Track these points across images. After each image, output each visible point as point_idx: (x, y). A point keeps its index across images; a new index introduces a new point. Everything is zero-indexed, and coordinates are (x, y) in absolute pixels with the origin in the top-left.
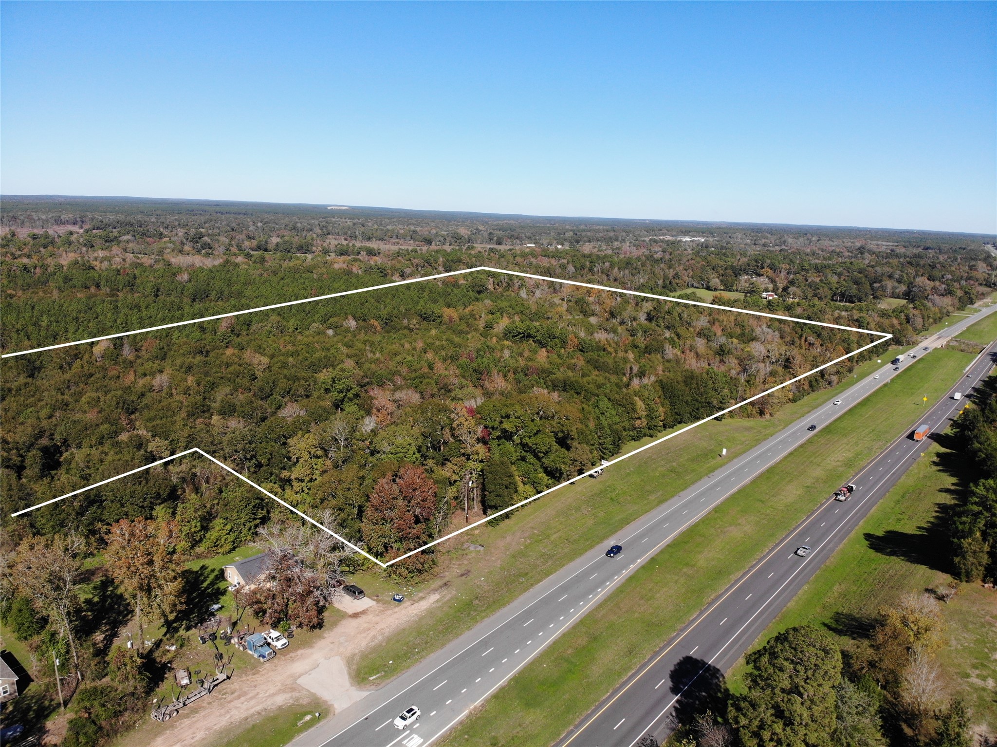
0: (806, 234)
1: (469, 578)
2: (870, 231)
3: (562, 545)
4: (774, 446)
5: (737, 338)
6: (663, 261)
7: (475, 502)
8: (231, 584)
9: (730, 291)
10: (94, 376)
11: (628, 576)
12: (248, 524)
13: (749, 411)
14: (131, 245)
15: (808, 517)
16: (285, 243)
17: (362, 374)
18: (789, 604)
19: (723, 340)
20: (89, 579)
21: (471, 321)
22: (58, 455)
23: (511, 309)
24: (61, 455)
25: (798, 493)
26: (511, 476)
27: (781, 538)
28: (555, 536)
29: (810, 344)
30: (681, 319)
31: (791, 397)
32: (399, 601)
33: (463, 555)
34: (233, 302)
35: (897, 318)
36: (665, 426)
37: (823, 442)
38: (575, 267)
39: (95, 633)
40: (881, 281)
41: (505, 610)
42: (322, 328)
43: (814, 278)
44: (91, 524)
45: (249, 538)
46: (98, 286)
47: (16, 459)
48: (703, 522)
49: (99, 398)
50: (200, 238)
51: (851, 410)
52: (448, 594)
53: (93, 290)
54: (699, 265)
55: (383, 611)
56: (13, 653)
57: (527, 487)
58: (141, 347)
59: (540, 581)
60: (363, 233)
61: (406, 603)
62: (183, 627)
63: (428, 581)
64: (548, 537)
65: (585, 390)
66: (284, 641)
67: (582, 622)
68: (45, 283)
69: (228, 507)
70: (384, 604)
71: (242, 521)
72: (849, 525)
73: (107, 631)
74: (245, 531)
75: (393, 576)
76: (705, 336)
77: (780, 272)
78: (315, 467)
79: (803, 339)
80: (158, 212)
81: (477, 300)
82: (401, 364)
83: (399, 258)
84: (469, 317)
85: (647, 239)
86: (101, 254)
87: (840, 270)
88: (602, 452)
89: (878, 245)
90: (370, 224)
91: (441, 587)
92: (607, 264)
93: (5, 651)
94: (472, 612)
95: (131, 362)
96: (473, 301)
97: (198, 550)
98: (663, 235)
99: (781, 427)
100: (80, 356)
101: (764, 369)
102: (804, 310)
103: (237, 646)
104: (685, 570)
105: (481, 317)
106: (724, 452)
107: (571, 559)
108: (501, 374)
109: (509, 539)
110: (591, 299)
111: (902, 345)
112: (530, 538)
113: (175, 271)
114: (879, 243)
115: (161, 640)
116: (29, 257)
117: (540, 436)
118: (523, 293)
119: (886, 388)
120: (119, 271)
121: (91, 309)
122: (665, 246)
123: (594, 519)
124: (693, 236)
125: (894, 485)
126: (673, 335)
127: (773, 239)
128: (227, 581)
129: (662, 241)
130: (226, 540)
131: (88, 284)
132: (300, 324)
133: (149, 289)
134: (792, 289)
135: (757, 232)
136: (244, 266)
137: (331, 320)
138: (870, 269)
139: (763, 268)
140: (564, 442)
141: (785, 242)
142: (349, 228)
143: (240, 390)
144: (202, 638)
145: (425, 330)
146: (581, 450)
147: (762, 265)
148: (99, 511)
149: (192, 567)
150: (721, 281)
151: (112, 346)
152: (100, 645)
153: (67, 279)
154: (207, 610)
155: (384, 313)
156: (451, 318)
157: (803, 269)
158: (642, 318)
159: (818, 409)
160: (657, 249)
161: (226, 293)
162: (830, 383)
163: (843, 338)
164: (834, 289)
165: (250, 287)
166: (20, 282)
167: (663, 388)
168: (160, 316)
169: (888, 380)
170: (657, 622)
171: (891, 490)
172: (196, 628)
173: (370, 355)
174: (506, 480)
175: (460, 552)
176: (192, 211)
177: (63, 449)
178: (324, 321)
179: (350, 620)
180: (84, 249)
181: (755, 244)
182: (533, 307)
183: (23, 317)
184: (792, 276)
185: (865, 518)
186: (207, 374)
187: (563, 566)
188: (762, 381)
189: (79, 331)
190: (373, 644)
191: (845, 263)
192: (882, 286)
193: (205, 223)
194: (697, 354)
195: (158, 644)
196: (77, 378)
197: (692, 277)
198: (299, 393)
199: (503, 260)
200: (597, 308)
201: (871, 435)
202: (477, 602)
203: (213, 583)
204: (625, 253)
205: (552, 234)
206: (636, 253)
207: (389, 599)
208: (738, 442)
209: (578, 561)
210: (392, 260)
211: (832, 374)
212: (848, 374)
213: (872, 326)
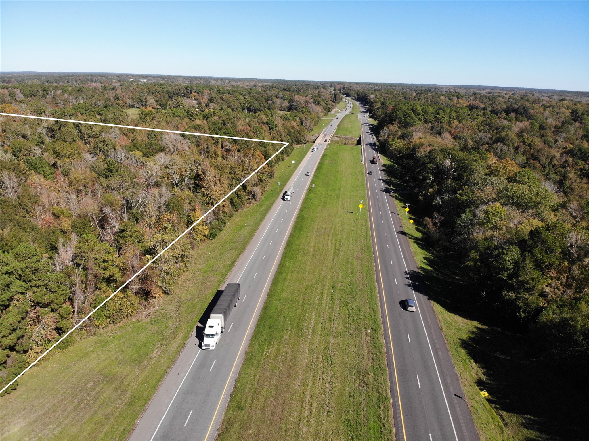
35: (294, 121)
40: (272, 100)
43: (227, 98)
77: (204, 95)
87: (243, 93)
134: (212, 105)
138: (263, 92)
139: (191, 93)
150: (157, 101)
157: (219, 93)
162: (254, 196)
192: (273, 103)
197: (132, 99)
211: (255, 185)
212: (269, 179)
213: (280, 128)
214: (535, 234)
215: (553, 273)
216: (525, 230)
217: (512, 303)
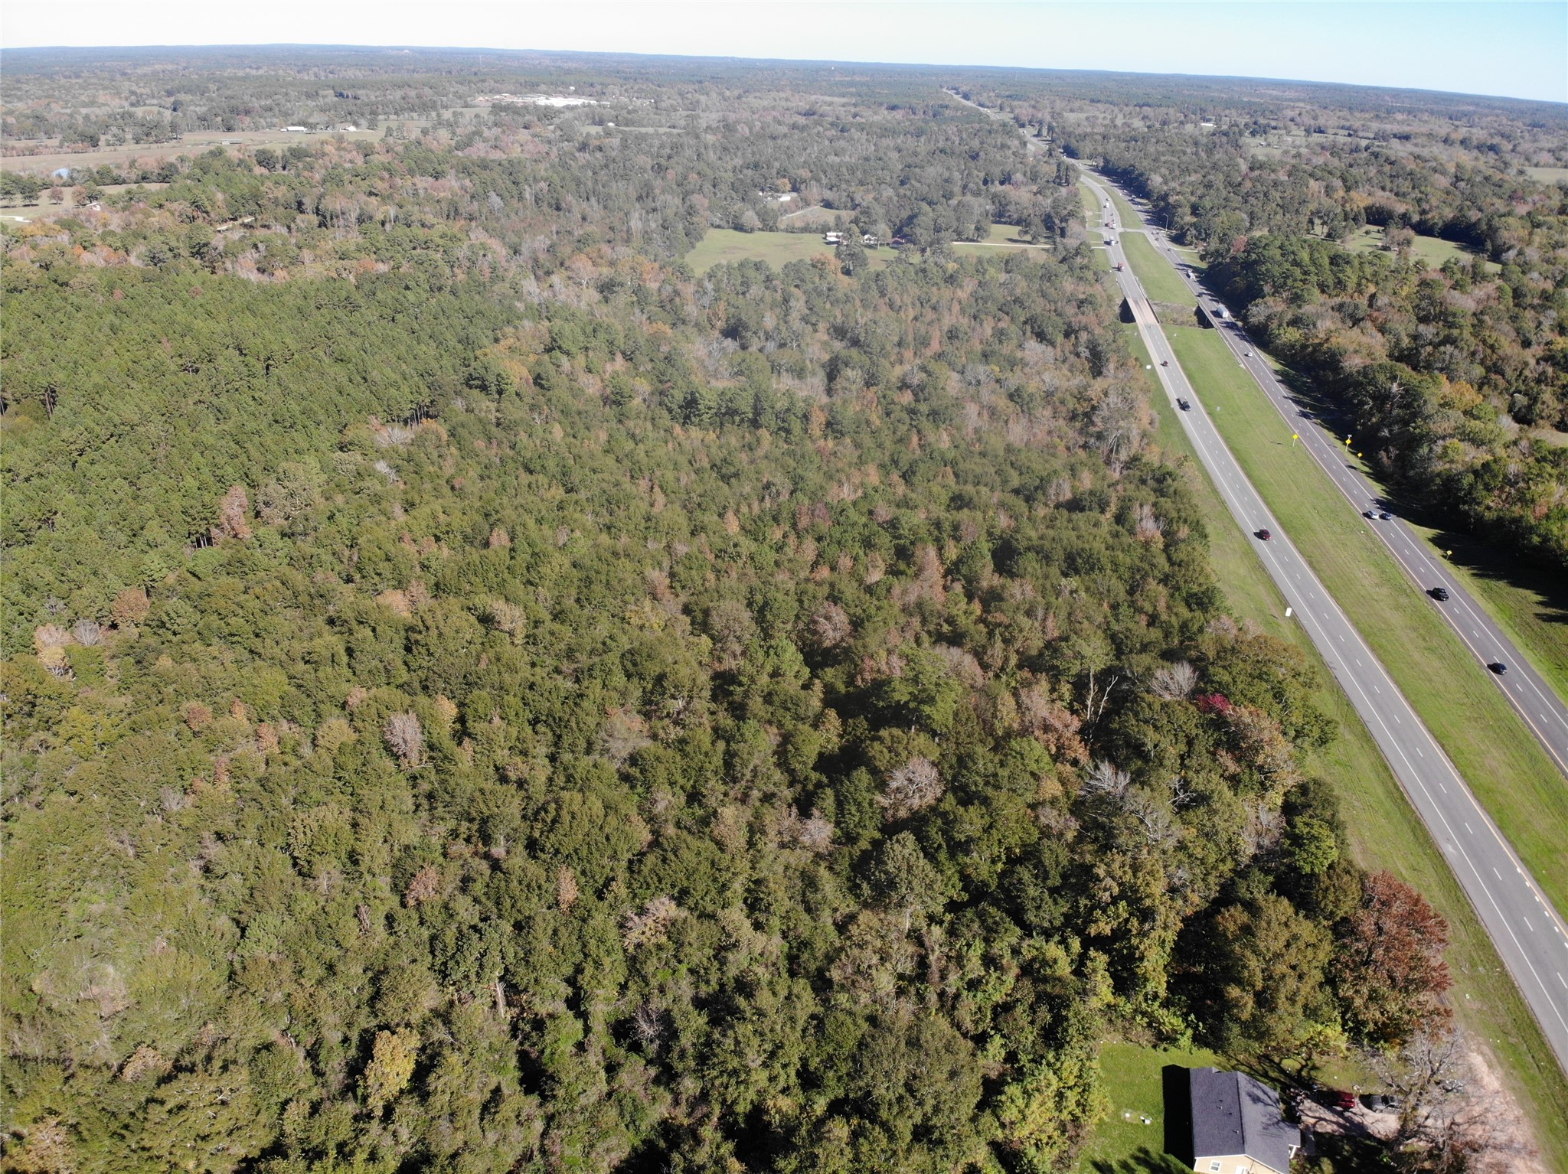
9: (771, 230)
19: (981, 371)
77: (809, 186)
83: (139, 204)
92: (542, 185)
118: (533, 286)
139: (774, 177)
156: (525, 381)
184: (827, 192)
197: (710, 209)
214: (1486, 466)
215: (1496, 493)
216: (1478, 464)
217: (1466, 513)
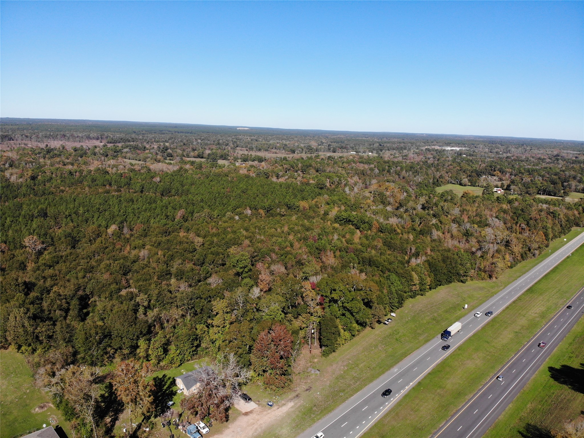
0: (523, 145)
1: (311, 392)
2: (563, 143)
3: (365, 371)
4: (498, 301)
5: (477, 224)
6: (433, 165)
7: (315, 340)
8: (179, 389)
9: (474, 186)
10: (108, 249)
11: (404, 394)
12: (189, 350)
13: (483, 276)
14: (128, 155)
15: (515, 355)
16: (213, 154)
17: (253, 250)
18: (500, 417)
19: (468, 226)
20: (103, 381)
21: (316, 209)
22: (88, 300)
23: (339, 202)
24: (89, 300)
25: (510, 336)
26: (337, 327)
27: (498, 370)
28: (362, 365)
29: (522, 229)
30: (443, 210)
31: (509, 265)
32: (271, 406)
33: (307, 376)
34: (184, 198)
35: (577, 209)
36: (430, 289)
37: (527, 299)
38: (379, 170)
39: (106, 417)
40: (568, 181)
41: (331, 415)
42: (233, 215)
43: (527, 179)
44: (105, 349)
45: (189, 358)
46: (110, 185)
47: (65, 305)
48: (451, 357)
49: (111, 264)
50: (166, 150)
51: (546, 275)
52: (299, 402)
53: (108, 187)
54: (455, 169)
55: (262, 412)
56: (62, 428)
57: (346, 332)
58: (134, 228)
59: (352, 395)
60: (257, 146)
61: (275, 407)
62: (153, 415)
63: (287, 393)
64: (357, 365)
65: (382, 265)
66: (207, 429)
67: (376, 425)
68: (81, 182)
69: (178, 339)
70: (263, 407)
71: (186, 348)
72: (540, 361)
73: (112, 416)
74: (187, 353)
75: (268, 389)
76: (457, 222)
77: (506, 174)
78: (226, 318)
79: (518, 225)
80: (144, 132)
81: (320, 194)
82: (275, 243)
83: (276, 165)
84: (315, 207)
85: (424, 148)
86: (112, 162)
87: (543, 173)
88: (391, 307)
89: (567, 153)
90: (260, 140)
91: (294, 397)
92: (399, 168)
93: (58, 426)
94: (312, 415)
95: (128, 239)
96: (318, 195)
97: (162, 364)
98: (434, 145)
99: (502, 288)
100: (100, 234)
101: (493, 248)
102: (519, 204)
103: (181, 430)
104: (438, 391)
105: (322, 206)
106: (466, 306)
107: (371, 381)
108: (332, 251)
109: (334, 366)
110: (388, 193)
111: (580, 227)
112: (347, 366)
113: (152, 175)
114: (569, 151)
115: (141, 424)
116: (72, 164)
117: (354, 302)
118: (347, 189)
119: (568, 260)
120: (122, 174)
121: (106, 202)
122: (434, 153)
123: (386, 353)
124: (453, 147)
125: (569, 332)
126: (437, 222)
127: (502, 148)
128: (177, 386)
129: (434, 150)
130: (177, 359)
131: (105, 183)
132: (220, 212)
133: (138, 188)
134: (512, 187)
135: (492, 143)
136: (190, 172)
137: (238, 210)
138: (562, 173)
139: (495, 171)
140: (368, 304)
141: (509, 150)
142: (249, 143)
143: (187, 261)
144: (163, 424)
145: (289, 215)
146: (379, 309)
147: (494, 169)
148: (109, 341)
149: (158, 375)
150: (469, 180)
151: (118, 229)
152: (109, 425)
153: (94, 180)
154: (166, 405)
155: (267, 205)
156: (304, 208)
157: (520, 173)
158: (419, 207)
159: (526, 274)
160: (430, 156)
161: (180, 190)
162: (534, 255)
163: (543, 226)
164: (539, 187)
165: (193, 186)
166: (68, 182)
167: (430, 265)
168: (144, 208)
169: (569, 254)
170: (420, 427)
171: (567, 335)
172: (160, 416)
173: (258, 237)
174: (333, 330)
175: (306, 374)
176: (162, 131)
177: (90, 296)
178: (234, 210)
179: (243, 416)
180: (103, 158)
181: (491, 152)
182: (353, 200)
183: (70, 207)
184: (513, 177)
185: (550, 356)
186: (168, 249)
187: (366, 385)
188: (491, 256)
189: (100, 218)
190: (256, 434)
191: (546, 168)
192: (569, 185)
193: (169, 139)
194: (452, 235)
195: (139, 426)
196: (99, 249)
197: (451, 177)
198: (219, 263)
199: (336, 165)
200: (392, 200)
201: (557, 294)
202: (315, 408)
203: (169, 387)
204: (410, 159)
205: (366, 144)
206: (417, 159)
207: (265, 403)
208: (475, 298)
209: (375, 382)
210: (272, 165)
211: (536, 249)
212: (546, 248)
213: (562, 216)
